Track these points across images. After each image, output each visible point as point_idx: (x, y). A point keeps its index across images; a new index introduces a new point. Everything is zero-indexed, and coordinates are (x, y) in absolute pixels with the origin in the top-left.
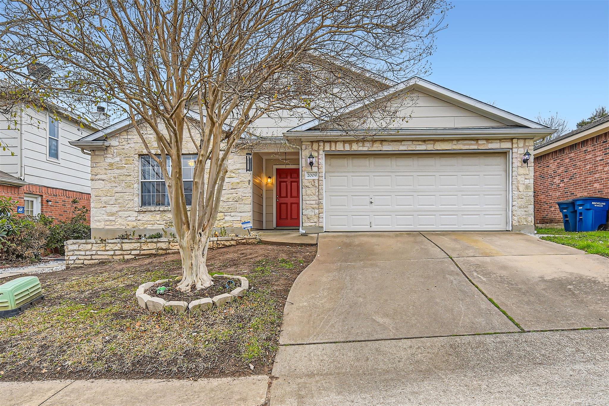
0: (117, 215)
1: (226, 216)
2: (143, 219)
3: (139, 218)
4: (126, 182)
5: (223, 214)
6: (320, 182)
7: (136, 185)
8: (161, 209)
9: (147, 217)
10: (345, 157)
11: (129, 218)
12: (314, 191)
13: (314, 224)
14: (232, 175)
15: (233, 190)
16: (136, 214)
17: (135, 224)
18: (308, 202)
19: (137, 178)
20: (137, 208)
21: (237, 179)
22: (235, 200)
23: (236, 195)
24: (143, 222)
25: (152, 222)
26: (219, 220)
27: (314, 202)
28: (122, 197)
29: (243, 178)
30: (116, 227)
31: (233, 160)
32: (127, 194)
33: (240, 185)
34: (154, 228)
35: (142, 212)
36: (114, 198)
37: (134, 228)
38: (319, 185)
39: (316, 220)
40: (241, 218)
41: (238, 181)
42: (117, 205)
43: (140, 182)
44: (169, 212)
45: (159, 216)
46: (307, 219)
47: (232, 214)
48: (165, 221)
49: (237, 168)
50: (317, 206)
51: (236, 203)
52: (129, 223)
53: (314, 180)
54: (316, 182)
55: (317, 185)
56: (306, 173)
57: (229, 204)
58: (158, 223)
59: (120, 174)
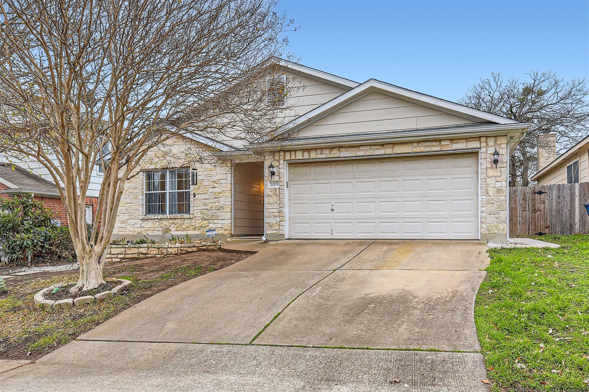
0: (127, 223)
1: (210, 223)
2: (146, 226)
3: (143, 225)
4: (133, 193)
5: (207, 221)
6: (281, 191)
7: (140, 197)
8: (159, 218)
9: (148, 224)
10: (308, 165)
11: (136, 225)
12: (275, 200)
13: (275, 231)
14: (215, 185)
15: (216, 199)
16: (140, 222)
17: (139, 230)
18: (270, 210)
19: (141, 191)
20: (141, 216)
21: (219, 189)
22: (217, 208)
23: (218, 204)
24: (146, 228)
25: (152, 229)
26: (204, 227)
27: (275, 211)
28: (130, 207)
29: (224, 188)
30: (127, 233)
31: (215, 171)
32: (134, 204)
33: (221, 194)
34: (154, 234)
35: (145, 220)
36: (125, 208)
37: (139, 234)
38: (280, 194)
39: (277, 228)
40: (222, 226)
41: (220, 191)
42: (127, 214)
43: (145, 194)
44: (165, 220)
45: (157, 223)
46: (269, 227)
47: (215, 221)
48: (162, 228)
49: (219, 178)
50: (278, 214)
51: (218, 211)
52: (135, 229)
53: (275, 189)
54: (278, 190)
55: (278, 193)
56: (268, 182)
57: (212, 212)
58: (157, 229)
59: (129, 187)
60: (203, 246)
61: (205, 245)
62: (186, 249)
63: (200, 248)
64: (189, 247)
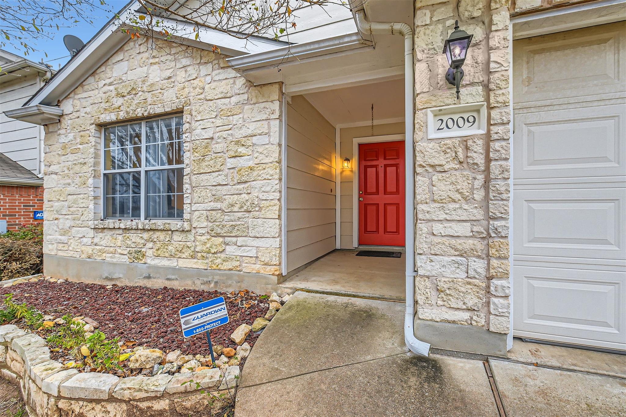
0: (69, 234)
1: (228, 244)
2: (101, 243)
3: (96, 240)
4: (80, 175)
5: (221, 239)
6: (497, 145)
7: (91, 181)
8: (122, 226)
9: (105, 239)
10: (606, 35)
11: (84, 239)
12: (464, 186)
13: (466, 315)
14: (239, 150)
15: (241, 186)
16: (91, 233)
17: (89, 250)
18: (438, 228)
19: (92, 168)
20: (92, 222)
21: (250, 160)
22: (245, 208)
23: (246, 197)
24: (100, 247)
25: (111, 249)
26: (215, 253)
27: (464, 229)
28: (75, 201)
29: (261, 157)
30: (69, 255)
31: (241, 116)
32: (81, 196)
33: (255, 173)
34: (115, 260)
35: (100, 231)
36: (66, 204)
37: (89, 258)
38: (488, 160)
39: (471, 301)
40: (257, 252)
41: (251, 164)
42: (69, 217)
43: (102, 175)
44: (134, 231)
45: (120, 237)
46: (434, 293)
47: (240, 241)
48: (128, 249)
49: (249, 132)
50: (479, 245)
51: (247, 215)
52: (83, 248)
53: (465, 141)
54: (478, 147)
55: (480, 160)
56: (430, 116)
57: (232, 218)
58: (119, 251)
59: (75, 162)
60: (156, 398)
61: (164, 395)
62: (77, 410)
63: (144, 405)
64: (91, 401)
